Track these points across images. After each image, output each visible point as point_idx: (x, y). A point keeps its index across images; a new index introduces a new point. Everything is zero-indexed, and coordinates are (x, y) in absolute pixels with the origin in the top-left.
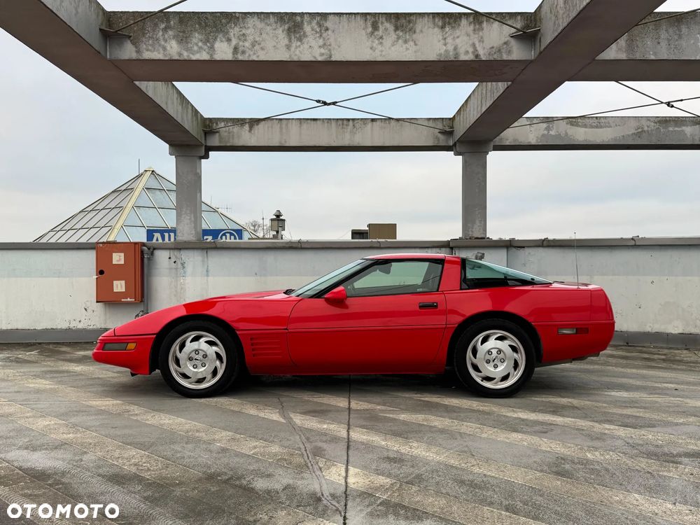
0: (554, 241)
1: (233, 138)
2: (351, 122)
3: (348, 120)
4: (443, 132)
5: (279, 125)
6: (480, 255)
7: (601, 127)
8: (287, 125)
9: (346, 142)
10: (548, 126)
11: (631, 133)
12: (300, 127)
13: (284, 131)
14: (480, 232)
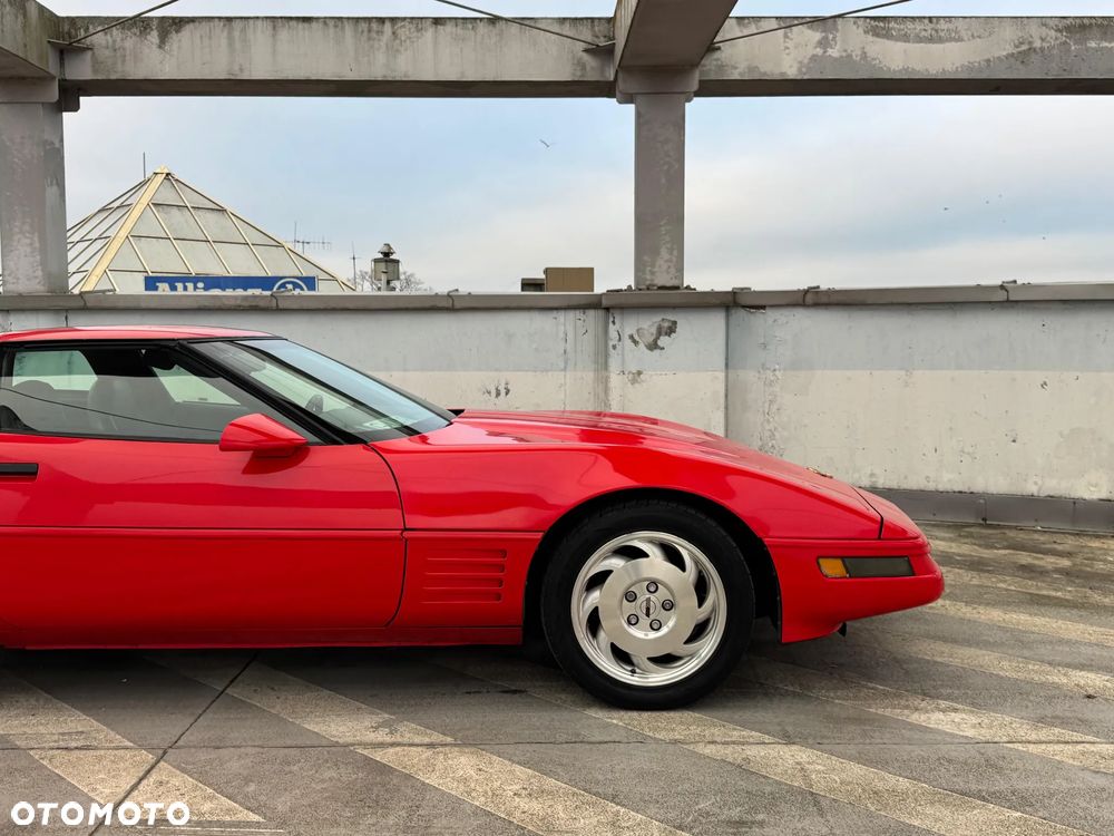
0: (830, 292)
1: (124, 61)
2: (388, 25)
3: (381, 20)
4: (594, 50)
5: (225, 34)
6: (666, 325)
7: (941, 40)
8: (243, 30)
9: (377, 71)
10: (826, 38)
11: (1005, 53)
12: (274, 36)
13: (238, 45)
14: (668, 273)
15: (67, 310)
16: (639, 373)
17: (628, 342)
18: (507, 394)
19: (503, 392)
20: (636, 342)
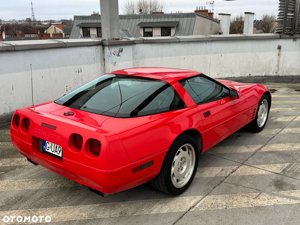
6: (121, 49)
14: (117, 35)
16: (116, 63)
17: (113, 54)
18: (81, 72)
19: (80, 71)
20: (114, 55)
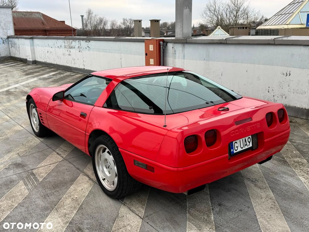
15: (184, 43)
19: (288, 74)
